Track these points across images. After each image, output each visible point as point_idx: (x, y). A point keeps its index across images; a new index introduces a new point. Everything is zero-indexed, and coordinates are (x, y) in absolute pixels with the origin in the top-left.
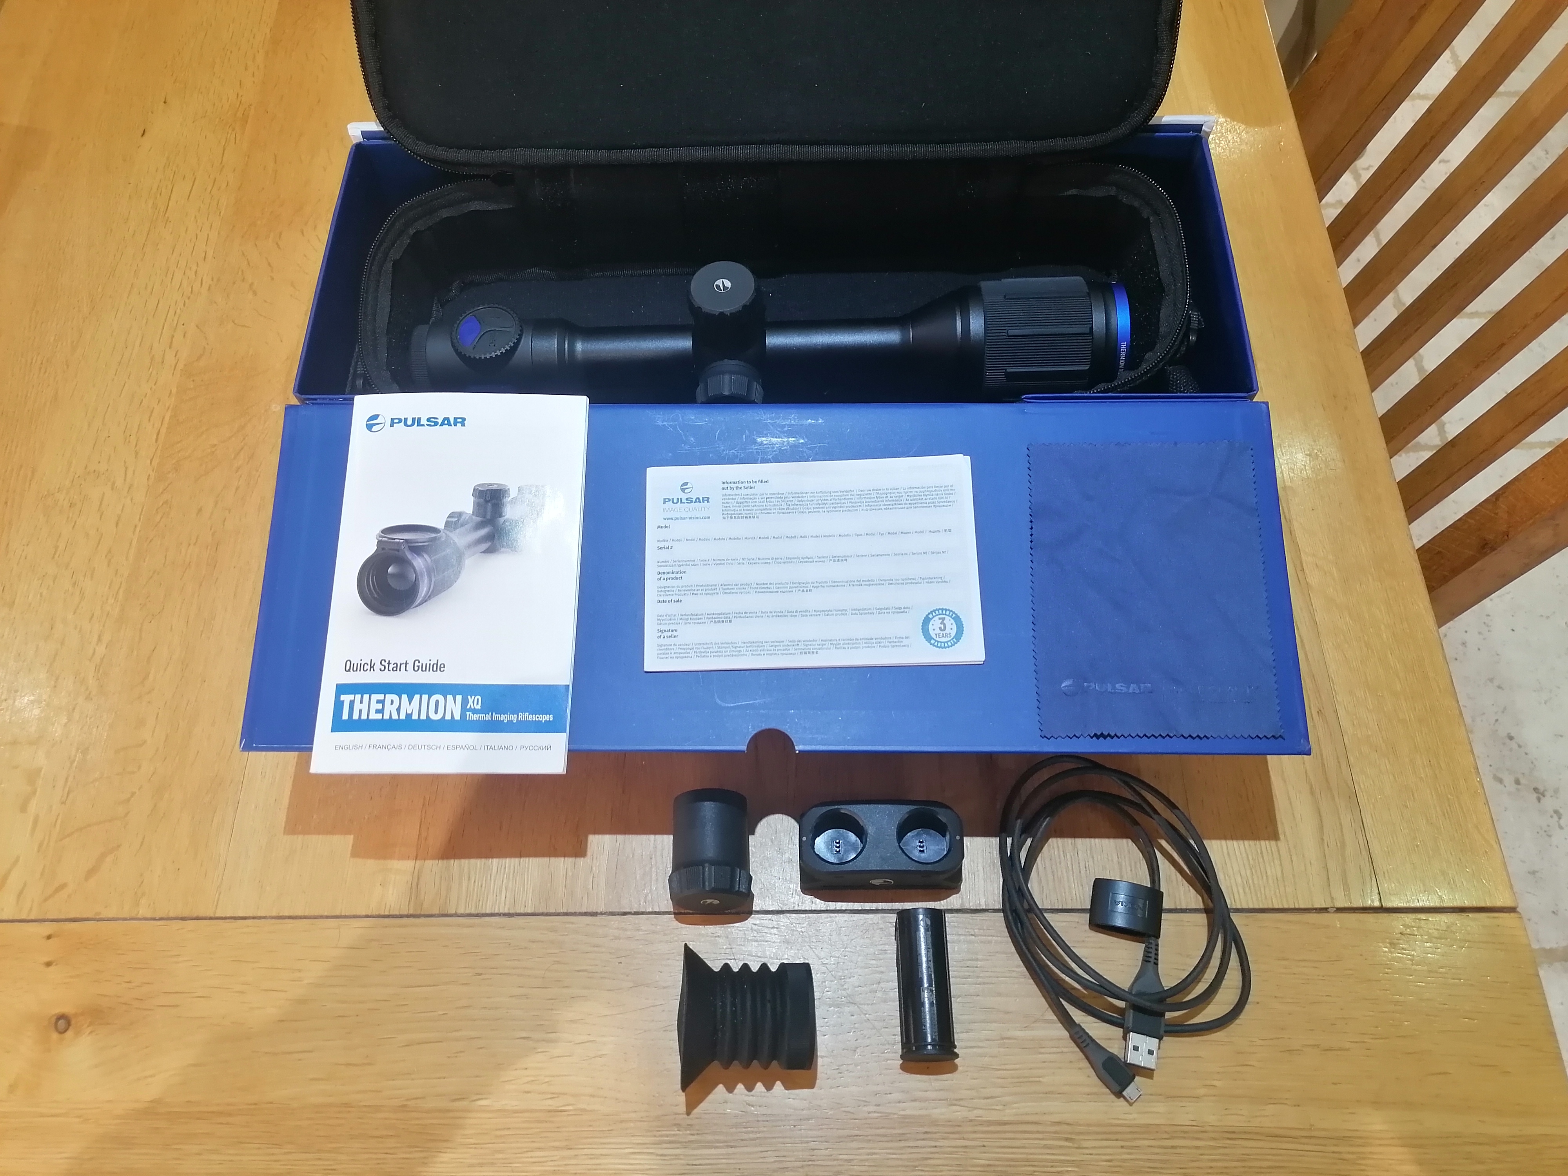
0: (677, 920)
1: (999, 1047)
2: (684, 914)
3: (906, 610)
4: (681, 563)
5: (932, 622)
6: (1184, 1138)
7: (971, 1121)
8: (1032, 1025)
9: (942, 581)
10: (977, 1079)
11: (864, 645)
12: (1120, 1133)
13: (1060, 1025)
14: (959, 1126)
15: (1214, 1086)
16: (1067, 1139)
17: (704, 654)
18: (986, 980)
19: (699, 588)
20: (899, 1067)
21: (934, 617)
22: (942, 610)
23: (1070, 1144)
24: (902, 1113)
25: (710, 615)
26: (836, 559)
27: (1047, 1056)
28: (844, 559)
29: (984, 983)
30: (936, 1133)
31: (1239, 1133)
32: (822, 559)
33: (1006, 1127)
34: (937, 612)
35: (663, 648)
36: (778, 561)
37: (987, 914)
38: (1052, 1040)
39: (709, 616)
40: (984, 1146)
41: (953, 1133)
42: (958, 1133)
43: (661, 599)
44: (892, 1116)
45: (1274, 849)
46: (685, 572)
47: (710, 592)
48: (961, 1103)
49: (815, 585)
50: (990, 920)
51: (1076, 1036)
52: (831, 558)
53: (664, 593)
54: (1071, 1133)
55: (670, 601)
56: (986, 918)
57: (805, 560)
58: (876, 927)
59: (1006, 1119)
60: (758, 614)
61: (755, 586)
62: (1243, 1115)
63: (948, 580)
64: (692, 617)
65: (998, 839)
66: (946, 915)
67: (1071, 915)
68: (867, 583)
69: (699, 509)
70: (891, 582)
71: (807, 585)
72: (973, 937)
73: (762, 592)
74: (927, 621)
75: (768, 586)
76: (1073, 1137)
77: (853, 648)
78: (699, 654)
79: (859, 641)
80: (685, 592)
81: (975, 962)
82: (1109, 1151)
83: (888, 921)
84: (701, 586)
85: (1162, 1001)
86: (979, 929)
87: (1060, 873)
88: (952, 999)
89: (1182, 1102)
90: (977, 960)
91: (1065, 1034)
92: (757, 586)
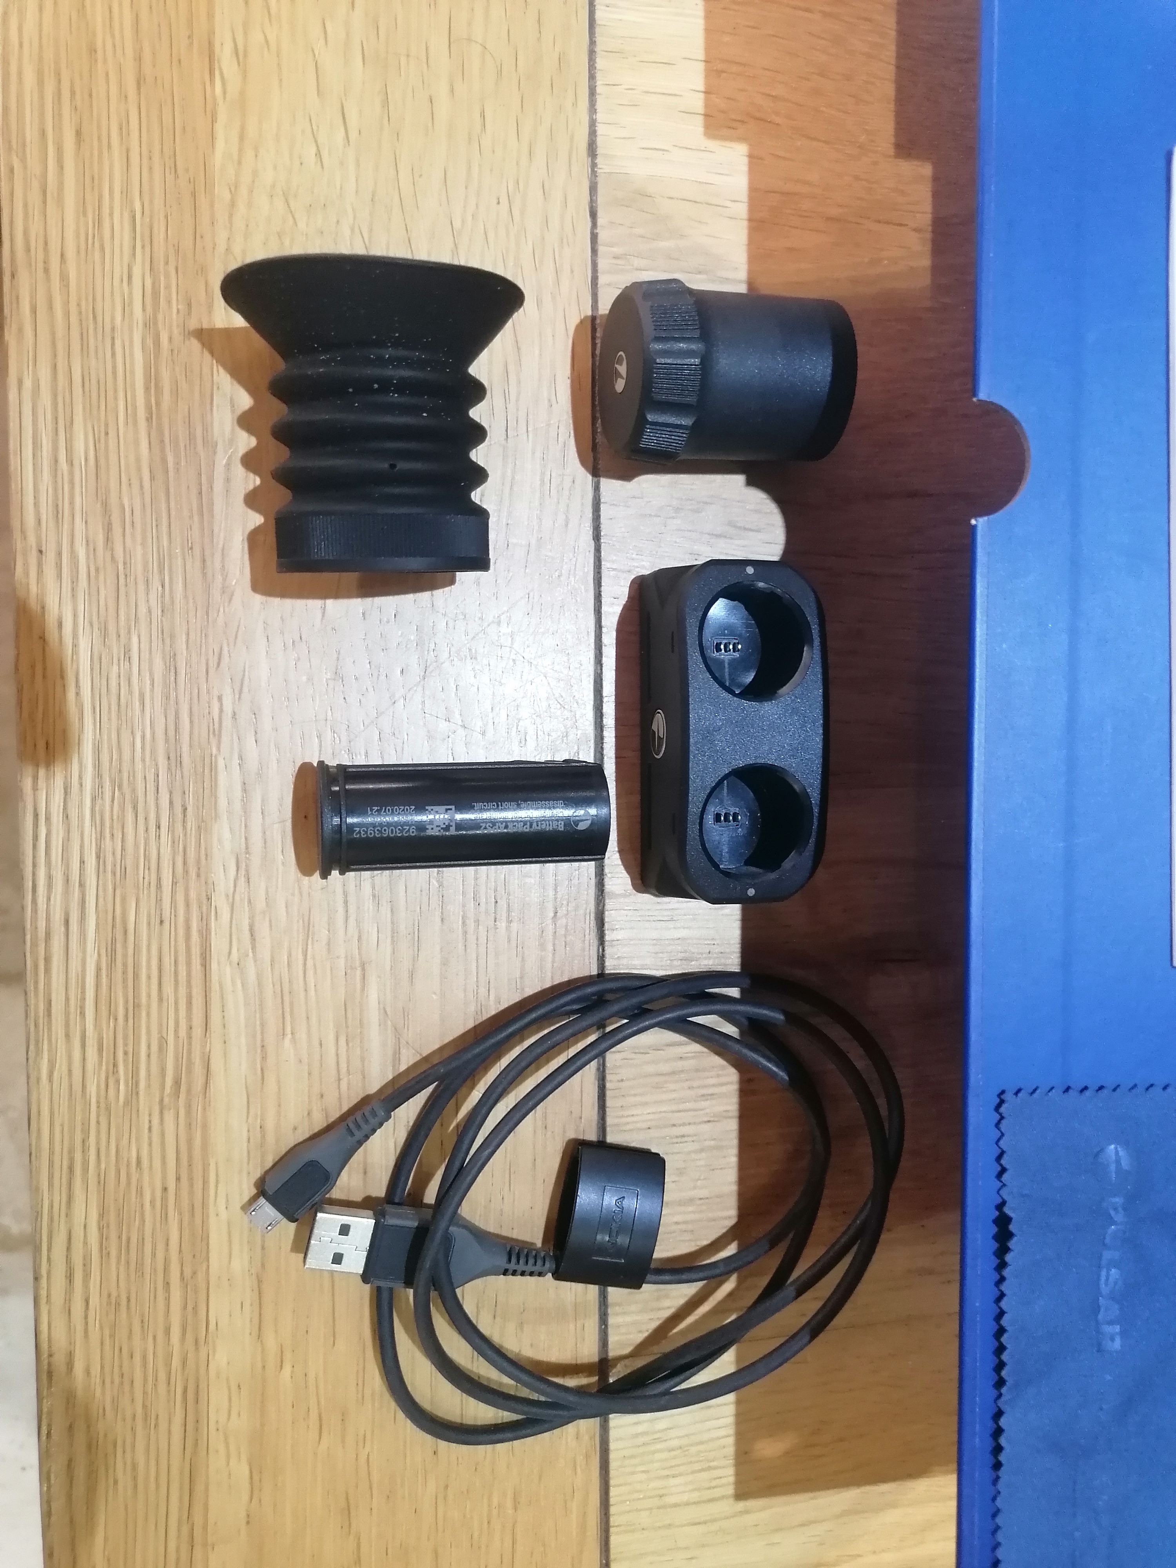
0: (582, 322)
1: (346, 957)
2: (594, 338)
6: (185, 1307)
7: (209, 899)
8: (389, 1023)
10: (287, 912)
12: (191, 1185)
13: (391, 1077)
14: (198, 875)
15: (281, 1366)
16: (177, 1083)
18: (471, 937)
20: (306, 761)
23: (168, 1090)
24: (221, 763)
27: (332, 1051)
29: (465, 933)
30: (184, 827)
31: (197, 1412)
33: (199, 967)
37: (595, 942)
38: (363, 1060)
40: (162, 922)
41: (185, 863)
42: (186, 872)
44: (214, 741)
45: (718, 1492)
48: (242, 880)
50: (583, 950)
51: (367, 1110)
54: (189, 1091)
56: (587, 942)
58: (569, 723)
59: (214, 966)
62: (229, 1419)
65: (737, 969)
66: (593, 863)
67: (593, 1105)
72: (552, 914)
76: (183, 1096)
81: (504, 915)
82: (157, 1164)
83: (581, 747)
85: (435, 1282)
86: (566, 926)
87: (672, 1086)
88: (436, 870)
89: (251, 1305)
90: (510, 922)
91: (373, 1087)
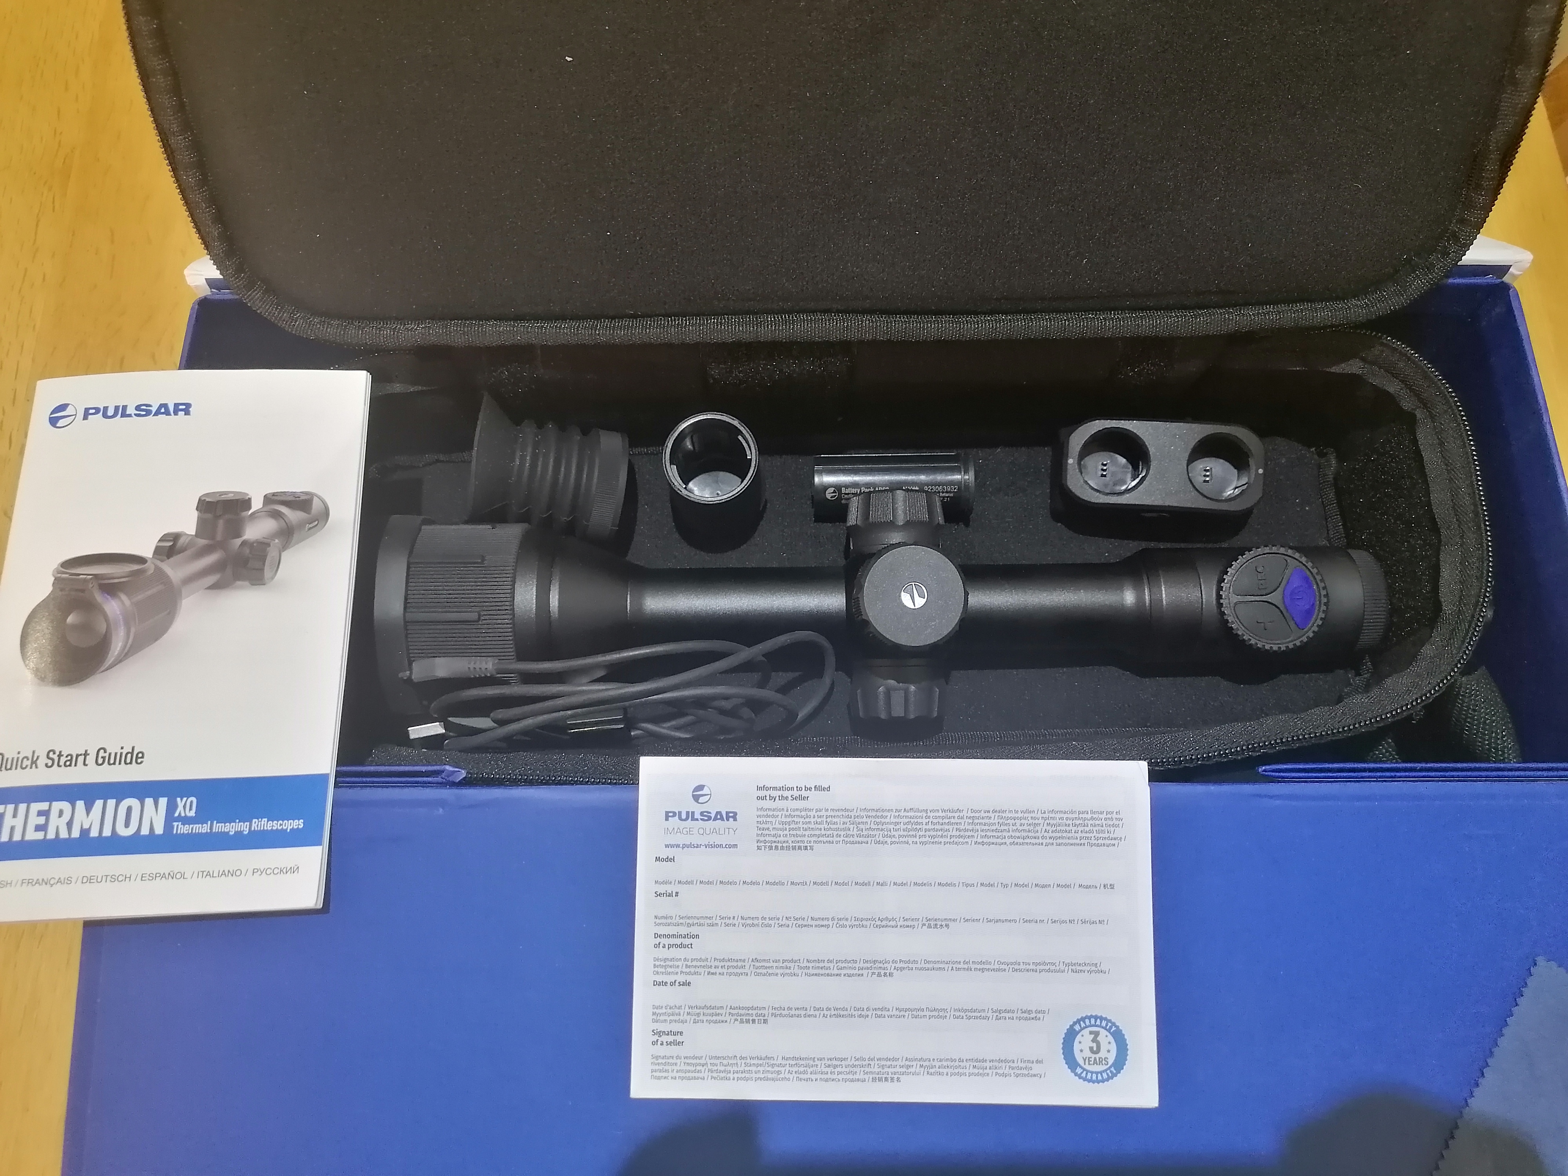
3: (1039, 1015)
4: (691, 921)
5: (1078, 1038)
9: (1095, 969)
11: (972, 1070)
17: (722, 1075)
19: (717, 963)
21: (1082, 1029)
22: (1096, 1018)
25: (734, 1009)
26: (932, 923)
28: (944, 923)
32: (909, 924)
34: (1087, 1021)
35: (660, 1061)
36: (841, 923)
39: (732, 1011)
43: (659, 978)
46: (697, 936)
47: (735, 971)
49: (898, 965)
52: (924, 922)
53: (663, 970)
55: (673, 984)
57: (884, 923)
60: (808, 1013)
61: (806, 964)
63: (1103, 968)
64: (705, 1011)
68: (979, 966)
69: (720, 831)
70: (1016, 967)
71: (886, 965)
73: (816, 975)
74: (1070, 1036)
75: (826, 965)
77: (955, 1074)
78: (715, 1075)
79: (964, 1064)
80: (697, 970)
84: (721, 961)
92: (808, 964)
